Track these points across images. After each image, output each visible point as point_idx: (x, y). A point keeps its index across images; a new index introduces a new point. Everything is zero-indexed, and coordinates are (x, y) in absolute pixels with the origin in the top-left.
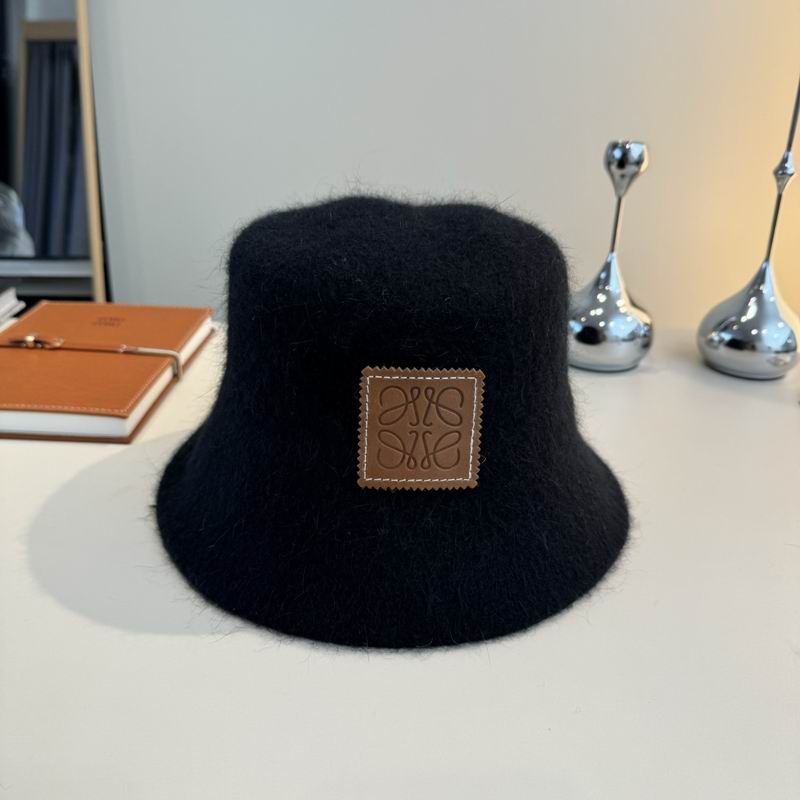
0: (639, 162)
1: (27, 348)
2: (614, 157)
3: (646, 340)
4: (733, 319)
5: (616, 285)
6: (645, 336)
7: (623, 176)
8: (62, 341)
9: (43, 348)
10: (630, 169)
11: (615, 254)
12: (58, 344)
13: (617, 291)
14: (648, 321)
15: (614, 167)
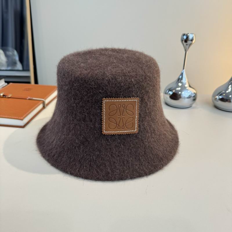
0: (192, 40)
1: (1, 97)
2: (184, 38)
3: (194, 98)
4: (224, 92)
5: (185, 80)
6: (194, 96)
7: (187, 45)
8: (11, 95)
9: (5, 97)
10: (189, 42)
11: (184, 70)
12: (10, 96)
13: (185, 82)
14: (195, 92)
15: (184, 42)
